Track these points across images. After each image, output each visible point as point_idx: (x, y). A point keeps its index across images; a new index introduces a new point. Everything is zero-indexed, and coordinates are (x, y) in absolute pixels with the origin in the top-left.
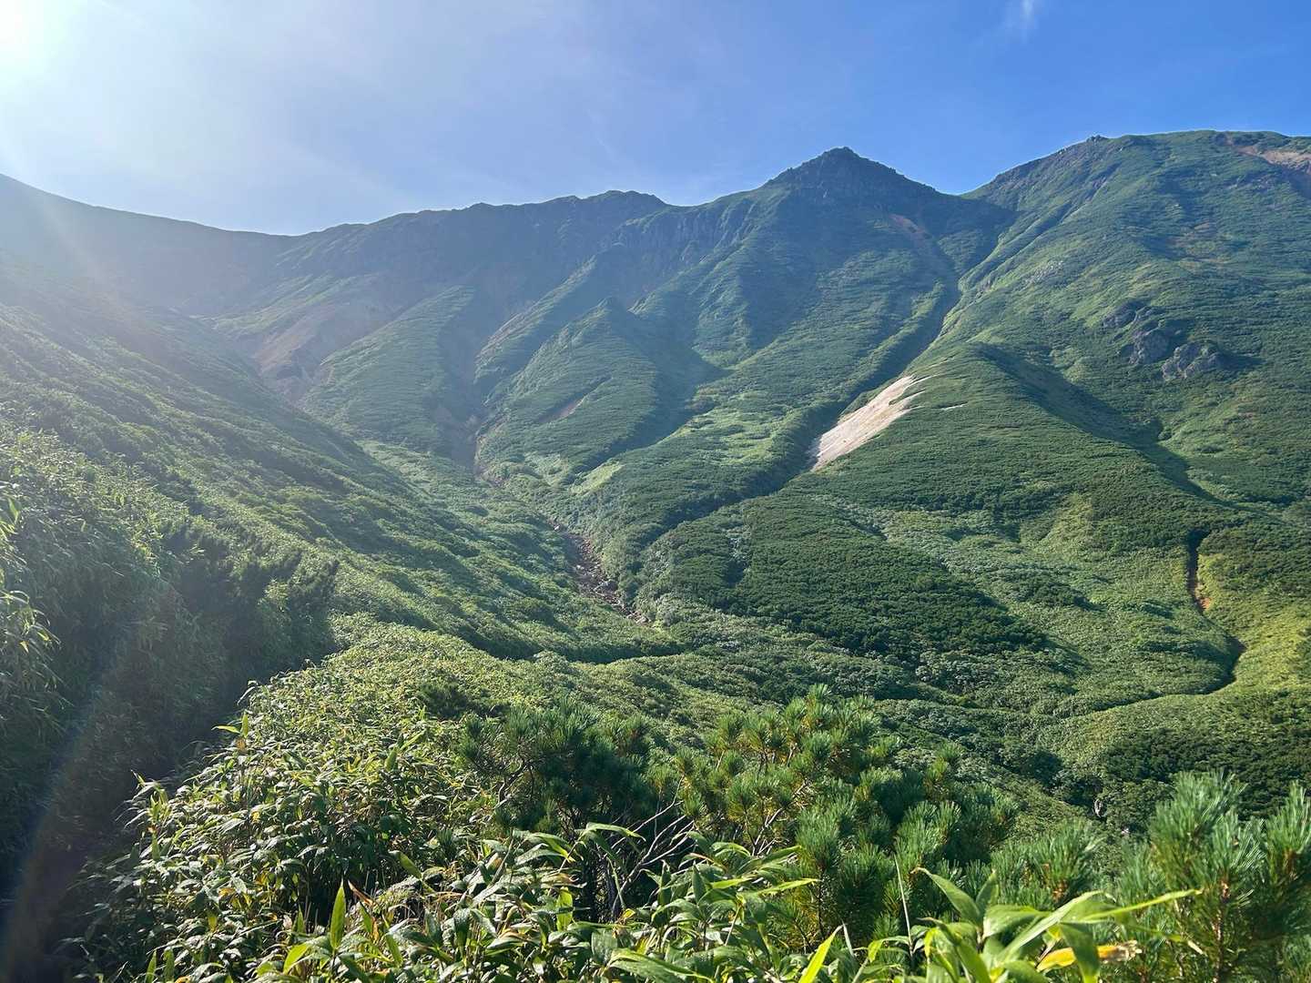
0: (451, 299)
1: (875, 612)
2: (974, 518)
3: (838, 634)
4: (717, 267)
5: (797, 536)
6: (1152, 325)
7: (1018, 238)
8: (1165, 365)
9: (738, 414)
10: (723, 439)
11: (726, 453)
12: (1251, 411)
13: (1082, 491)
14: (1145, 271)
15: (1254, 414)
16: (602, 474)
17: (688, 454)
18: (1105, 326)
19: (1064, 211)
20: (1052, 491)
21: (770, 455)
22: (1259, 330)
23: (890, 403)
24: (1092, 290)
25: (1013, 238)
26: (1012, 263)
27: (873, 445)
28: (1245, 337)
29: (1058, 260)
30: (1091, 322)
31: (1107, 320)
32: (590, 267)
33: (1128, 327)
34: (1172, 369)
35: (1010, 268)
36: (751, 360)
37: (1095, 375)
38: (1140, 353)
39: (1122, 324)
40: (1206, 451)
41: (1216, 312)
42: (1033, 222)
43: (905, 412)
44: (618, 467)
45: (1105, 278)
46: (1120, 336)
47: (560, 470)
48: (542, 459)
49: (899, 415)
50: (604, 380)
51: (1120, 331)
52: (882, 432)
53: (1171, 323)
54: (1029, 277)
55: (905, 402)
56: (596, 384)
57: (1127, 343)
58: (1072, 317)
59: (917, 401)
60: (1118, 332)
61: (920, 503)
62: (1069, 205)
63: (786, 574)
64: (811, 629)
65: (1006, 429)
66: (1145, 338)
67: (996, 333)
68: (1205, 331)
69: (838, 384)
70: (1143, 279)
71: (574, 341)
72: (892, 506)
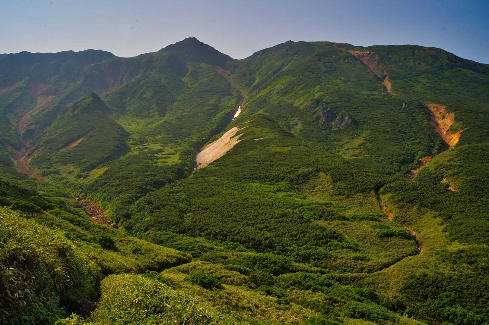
0: (10, 94)
1: (261, 230)
2: (282, 184)
3: (248, 242)
4: (141, 83)
5: (210, 196)
6: (325, 109)
7: (265, 77)
8: (334, 123)
9: (160, 144)
10: (156, 155)
11: (158, 161)
12: (368, 141)
13: (324, 171)
14: (319, 89)
15: (369, 142)
16: (98, 173)
17: (140, 162)
18: (308, 109)
19: (282, 66)
20: (311, 172)
21: (180, 161)
22: (363, 111)
23: (231, 138)
24: (300, 95)
25: (263, 77)
26: (266, 85)
27: (228, 155)
28: (359, 114)
29: (284, 84)
30: (301, 108)
31: (309, 107)
32: (81, 81)
33: (317, 109)
34: (336, 126)
35: (265, 87)
36: (161, 122)
37: (307, 128)
38: (323, 119)
39: (314, 108)
40: (356, 156)
41: (347, 104)
42: (270, 71)
43: (239, 141)
44: (106, 169)
45: (304, 91)
46: (314, 113)
47: (73, 171)
48: (63, 167)
49: (237, 142)
50: (92, 129)
51: (314, 111)
52: (231, 149)
53: (332, 108)
54: (273, 90)
55: (238, 137)
56: (89, 131)
57: (317, 116)
58: (294, 105)
59: (243, 136)
60: (313, 111)
61: (256, 179)
62: (283, 65)
63: (211, 214)
64: (233, 241)
65: (284, 147)
66: (325, 113)
67: (265, 111)
68: (344, 111)
69: (202, 132)
70: (318, 92)
71: (76, 112)
72: (245, 181)
